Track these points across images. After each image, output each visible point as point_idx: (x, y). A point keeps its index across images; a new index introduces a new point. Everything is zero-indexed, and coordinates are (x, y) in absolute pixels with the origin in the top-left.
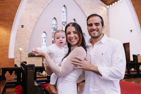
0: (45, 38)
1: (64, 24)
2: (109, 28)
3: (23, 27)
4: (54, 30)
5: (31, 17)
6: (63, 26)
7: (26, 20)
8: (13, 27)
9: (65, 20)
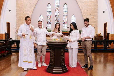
0: (42, 19)
1: (57, 8)
2: (97, 10)
3: (10, 12)
4: (49, 13)
5: (30, 3)
6: (56, 10)
7: (27, 6)
8: (1, 12)
9: (58, 5)
